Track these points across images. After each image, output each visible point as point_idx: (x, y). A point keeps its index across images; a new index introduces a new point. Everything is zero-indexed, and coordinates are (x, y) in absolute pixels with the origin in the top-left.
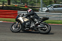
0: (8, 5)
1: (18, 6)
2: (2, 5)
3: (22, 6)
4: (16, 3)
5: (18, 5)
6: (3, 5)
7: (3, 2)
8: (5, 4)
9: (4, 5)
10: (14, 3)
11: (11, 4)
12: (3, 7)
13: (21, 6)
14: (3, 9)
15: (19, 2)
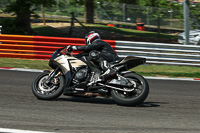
0: (88, 22)
1: (118, 26)
2: (69, 25)
3: (129, 27)
4: (112, 16)
5: (116, 22)
6: (72, 24)
7: (72, 13)
8: (78, 22)
9: (77, 24)
10: (104, 18)
11: (97, 19)
12: (72, 28)
13: (124, 26)
14: (73, 34)
15: (119, 13)
